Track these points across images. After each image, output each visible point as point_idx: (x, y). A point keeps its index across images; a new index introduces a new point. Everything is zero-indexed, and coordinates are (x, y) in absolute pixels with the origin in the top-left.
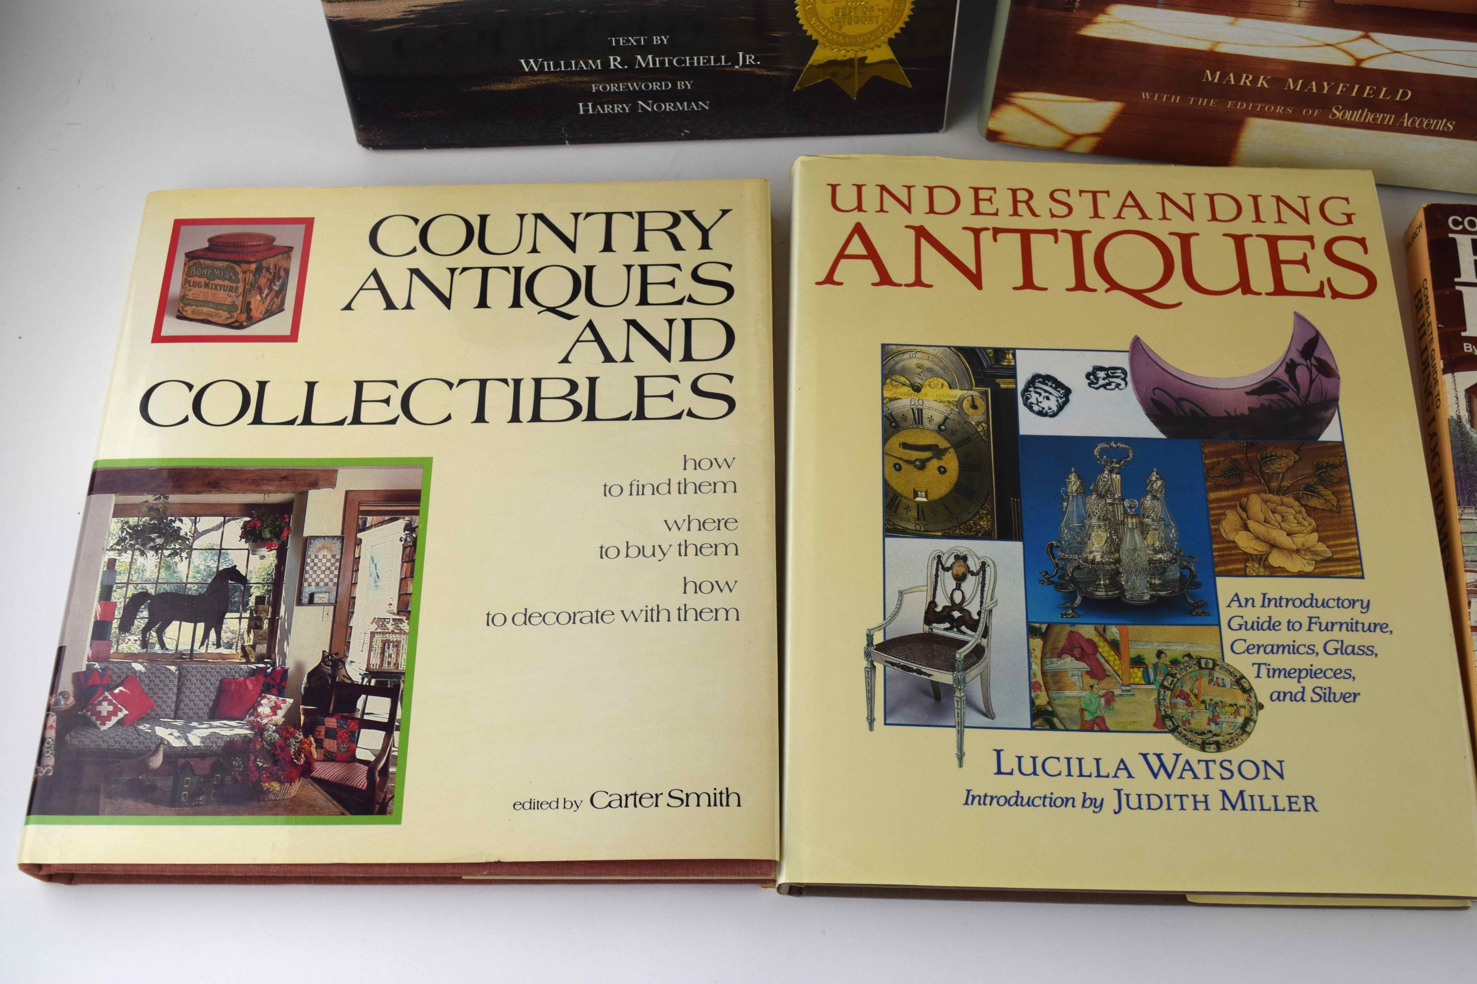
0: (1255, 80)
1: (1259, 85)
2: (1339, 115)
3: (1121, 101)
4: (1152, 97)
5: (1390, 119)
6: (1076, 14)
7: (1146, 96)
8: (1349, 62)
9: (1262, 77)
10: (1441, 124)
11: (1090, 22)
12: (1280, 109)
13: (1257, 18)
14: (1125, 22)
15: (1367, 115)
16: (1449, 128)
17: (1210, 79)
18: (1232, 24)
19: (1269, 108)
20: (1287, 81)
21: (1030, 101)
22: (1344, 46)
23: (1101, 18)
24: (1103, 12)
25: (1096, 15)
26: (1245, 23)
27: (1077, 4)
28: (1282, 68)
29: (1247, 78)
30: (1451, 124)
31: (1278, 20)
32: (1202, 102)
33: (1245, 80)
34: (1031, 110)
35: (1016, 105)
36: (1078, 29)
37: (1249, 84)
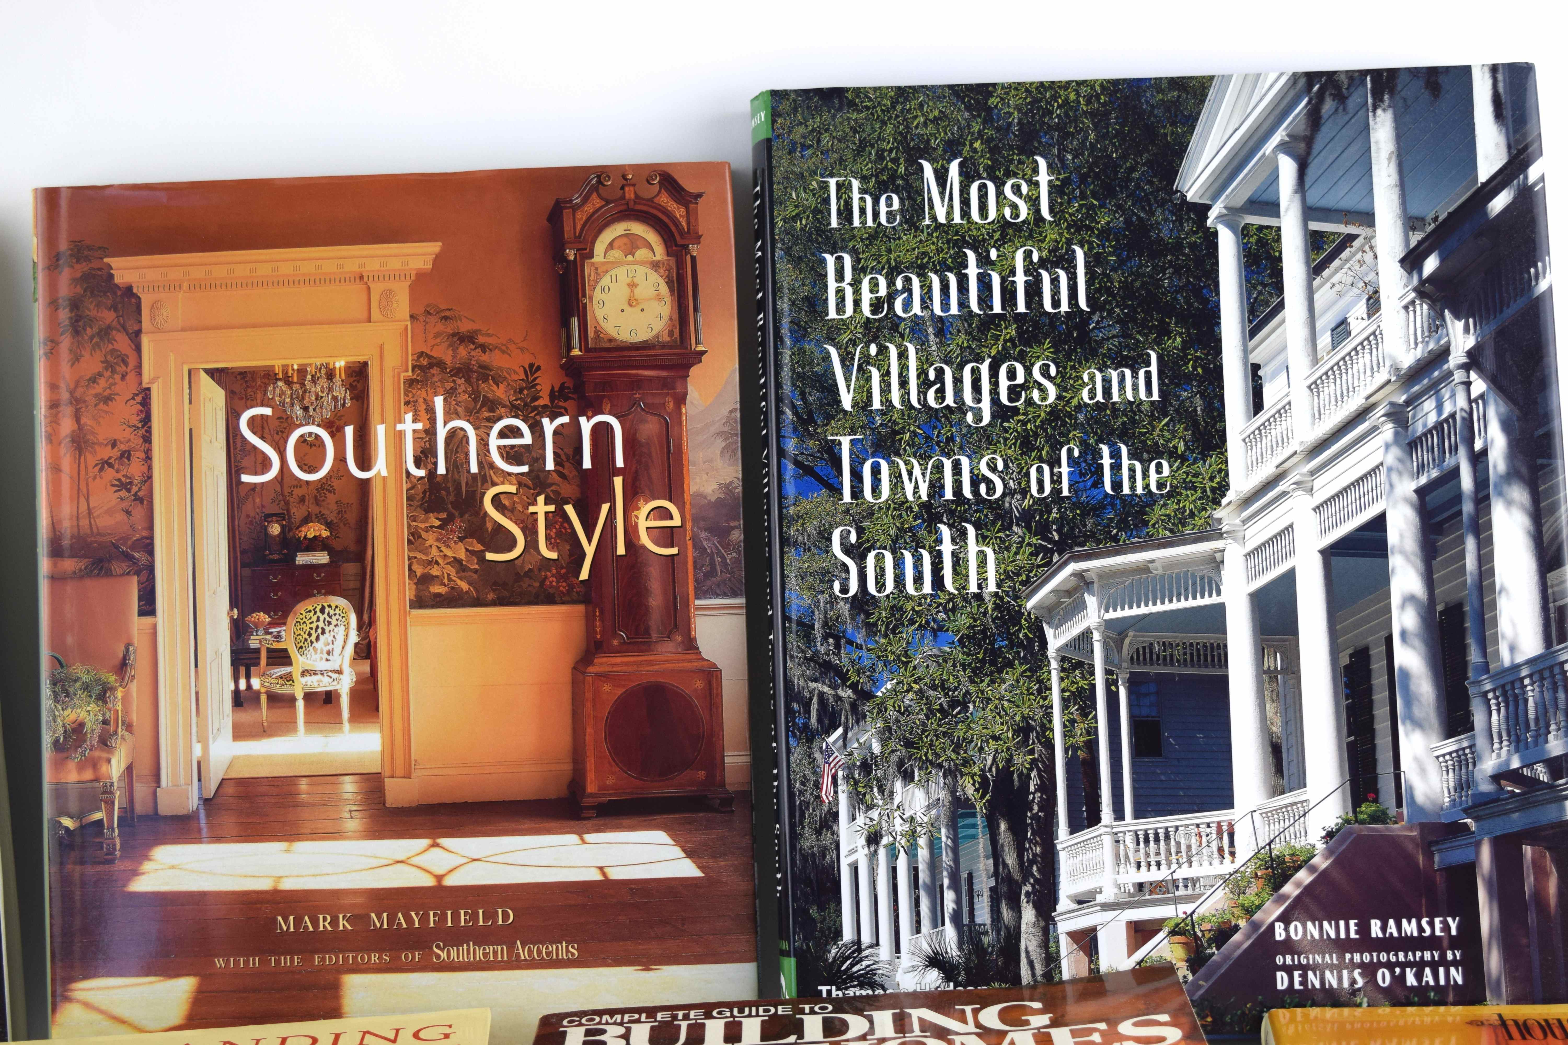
0: (334, 922)
1: (341, 928)
2: (443, 955)
3: (194, 975)
4: (227, 963)
5: (501, 951)
6: (120, 866)
7: (220, 963)
8: (428, 881)
9: (341, 916)
10: (563, 950)
11: (135, 873)
12: (375, 958)
13: (313, 840)
14: (173, 867)
15: (474, 950)
16: (573, 954)
17: (285, 928)
18: (287, 851)
19: (362, 958)
20: (370, 917)
21: (92, 992)
22: (415, 861)
23: (147, 866)
24: (146, 858)
25: (141, 864)
26: (303, 847)
27: (118, 853)
28: (360, 900)
29: (325, 919)
30: (573, 947)
31: (335, 839)
32: (285, 961)
33: (324, 924)
34: (96, 1005)
35: (78, 1001)
36: (124, 886)
37: (329, 928)
